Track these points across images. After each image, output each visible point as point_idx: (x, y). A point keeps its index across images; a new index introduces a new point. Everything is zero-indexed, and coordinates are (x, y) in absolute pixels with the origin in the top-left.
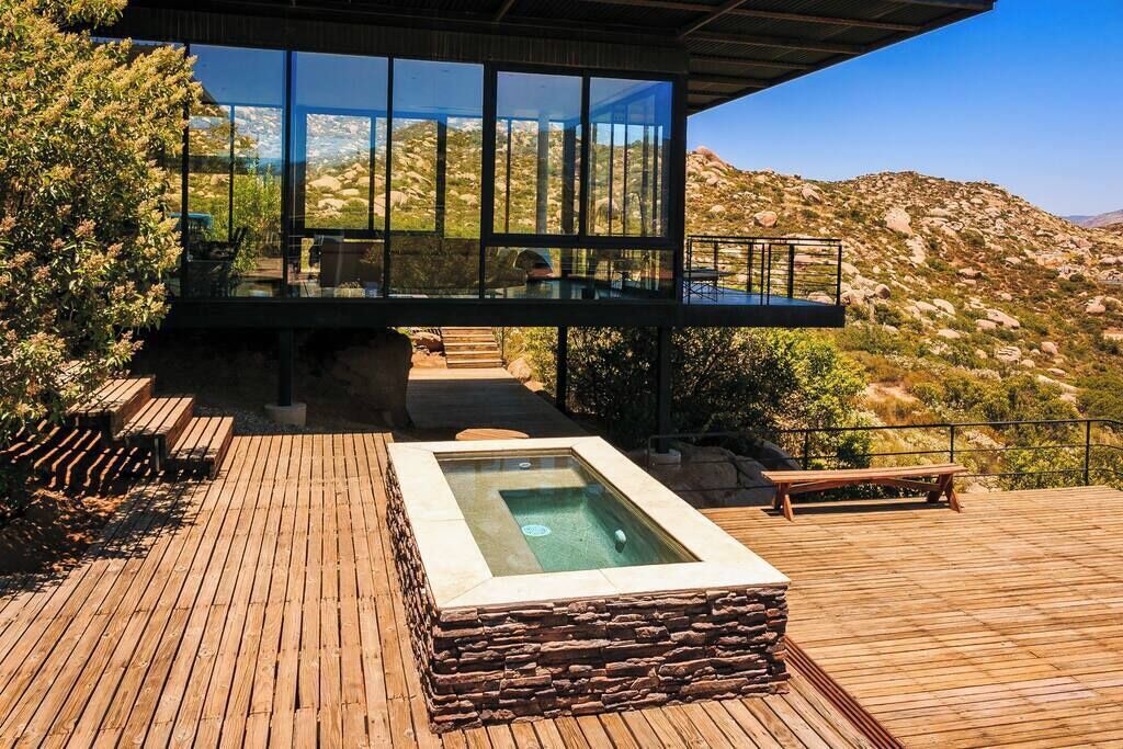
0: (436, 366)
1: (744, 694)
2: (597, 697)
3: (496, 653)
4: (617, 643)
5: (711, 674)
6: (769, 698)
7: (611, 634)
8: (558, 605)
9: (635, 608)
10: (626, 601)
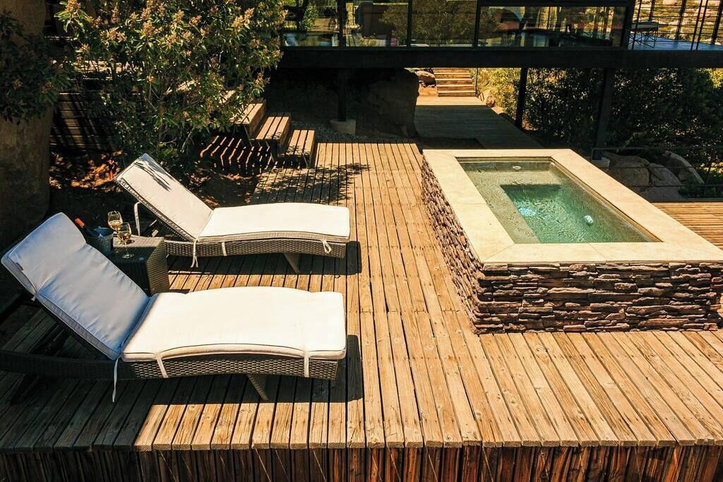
0: (430, 95)
1: (685, 329)
2: (582, 322)
3: (518, 292)
4: (599, 292)
5: (663, 315)
6: (702, 333)
7: (597, 285)
8: (561, 265)
9: (616, 271)
10: (610, 265)
